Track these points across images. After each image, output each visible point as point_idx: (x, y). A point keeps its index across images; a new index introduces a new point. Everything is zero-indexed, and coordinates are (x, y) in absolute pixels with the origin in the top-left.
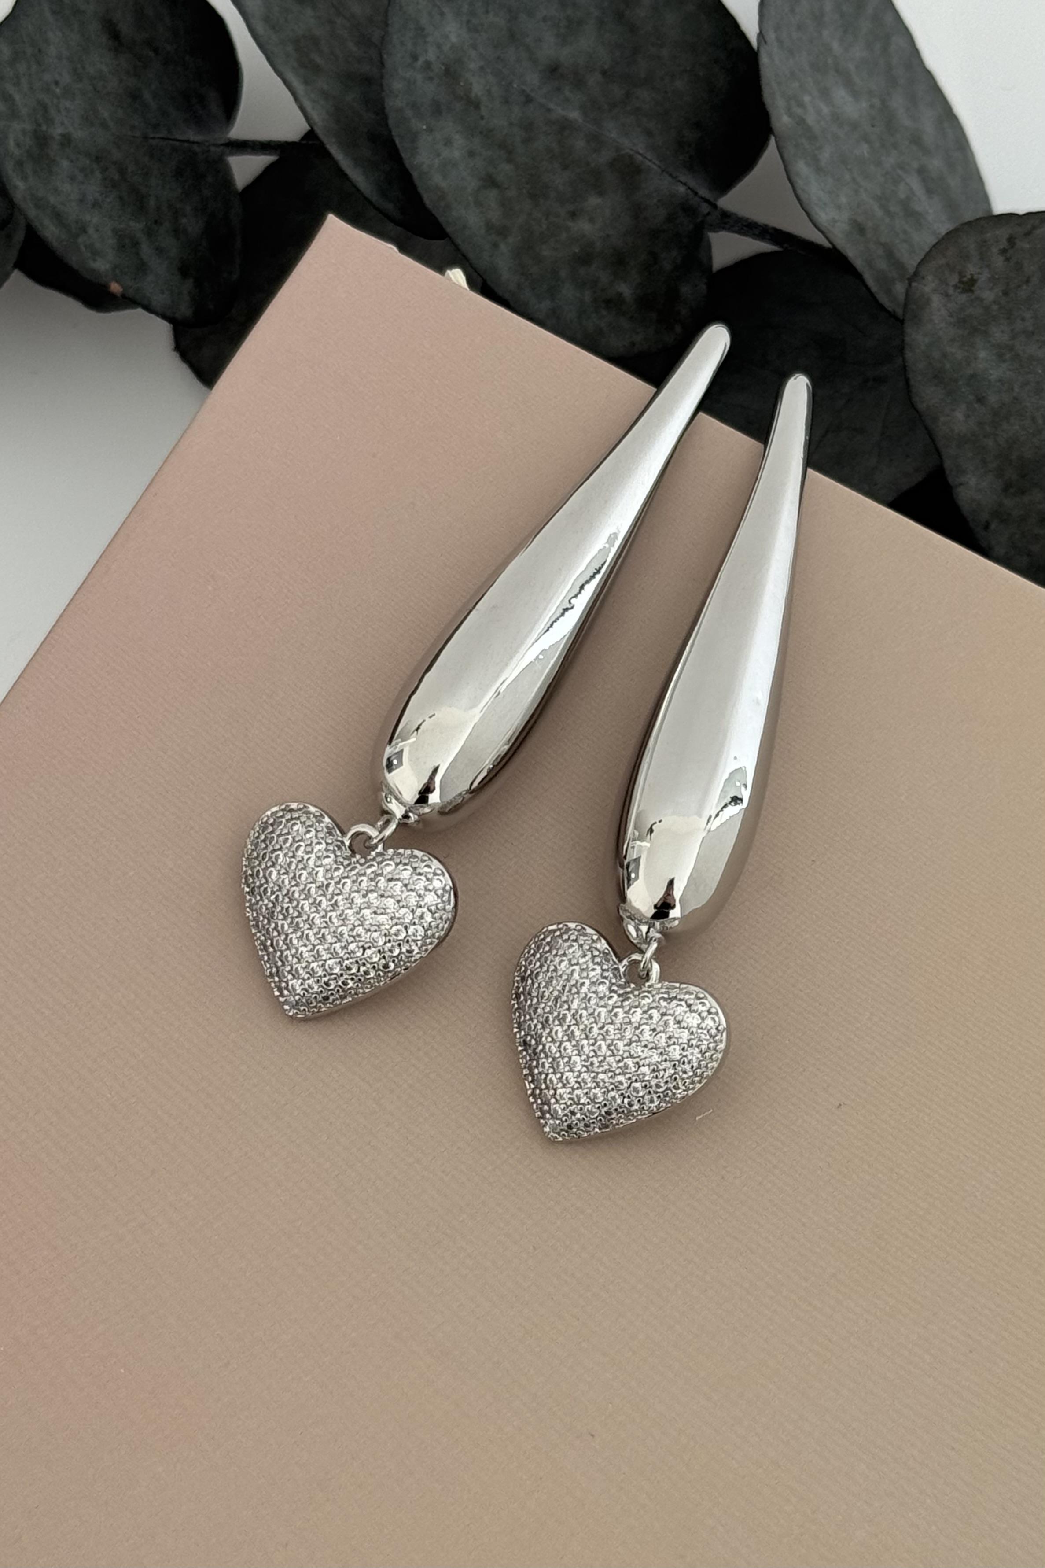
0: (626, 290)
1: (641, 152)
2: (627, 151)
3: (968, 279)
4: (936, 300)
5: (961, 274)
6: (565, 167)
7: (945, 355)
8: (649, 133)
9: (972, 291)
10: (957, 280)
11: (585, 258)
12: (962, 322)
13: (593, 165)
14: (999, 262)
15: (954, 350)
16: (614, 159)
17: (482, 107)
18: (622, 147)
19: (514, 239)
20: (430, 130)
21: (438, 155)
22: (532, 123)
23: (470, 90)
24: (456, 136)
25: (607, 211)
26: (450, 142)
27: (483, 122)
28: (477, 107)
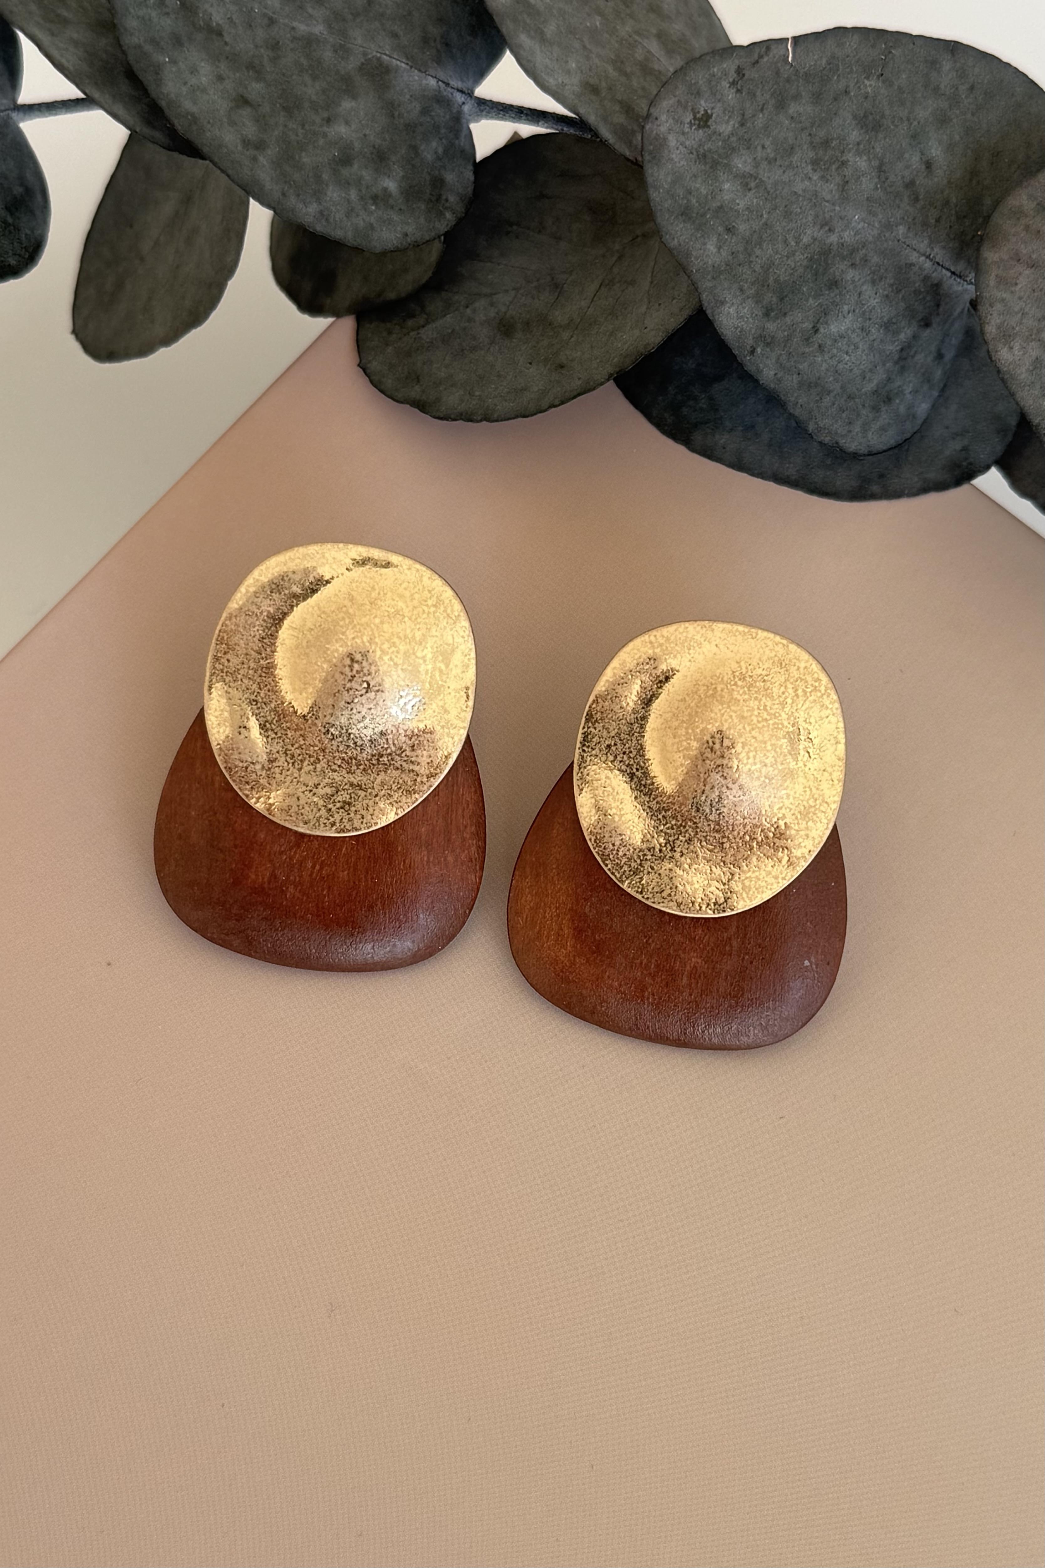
0: (391, 185)
1: (387, 53)
2: (375, 53)
3: (703, 115)
4: (672, 141)
5: (694, 112)
6: (315, 78)
7: (690, 192)
8: (395, 35)
9: (708, 127)
10: (692, 117)
11: (344, 160)
12: (702, 157)
13: (343, 73)
14: (731, 95)
15: (698, 186)
16: (363, 64)
17: (225, 34)
18: (369, 51)
19: (272, 151)
20: (173, 62)
21: (185, 84)
22: (278, 42)
23: (211, 19)
24: (203, 64)
25: (362, 113)
26: (197, 71)
27: (227, 48)
28: (220, 34)
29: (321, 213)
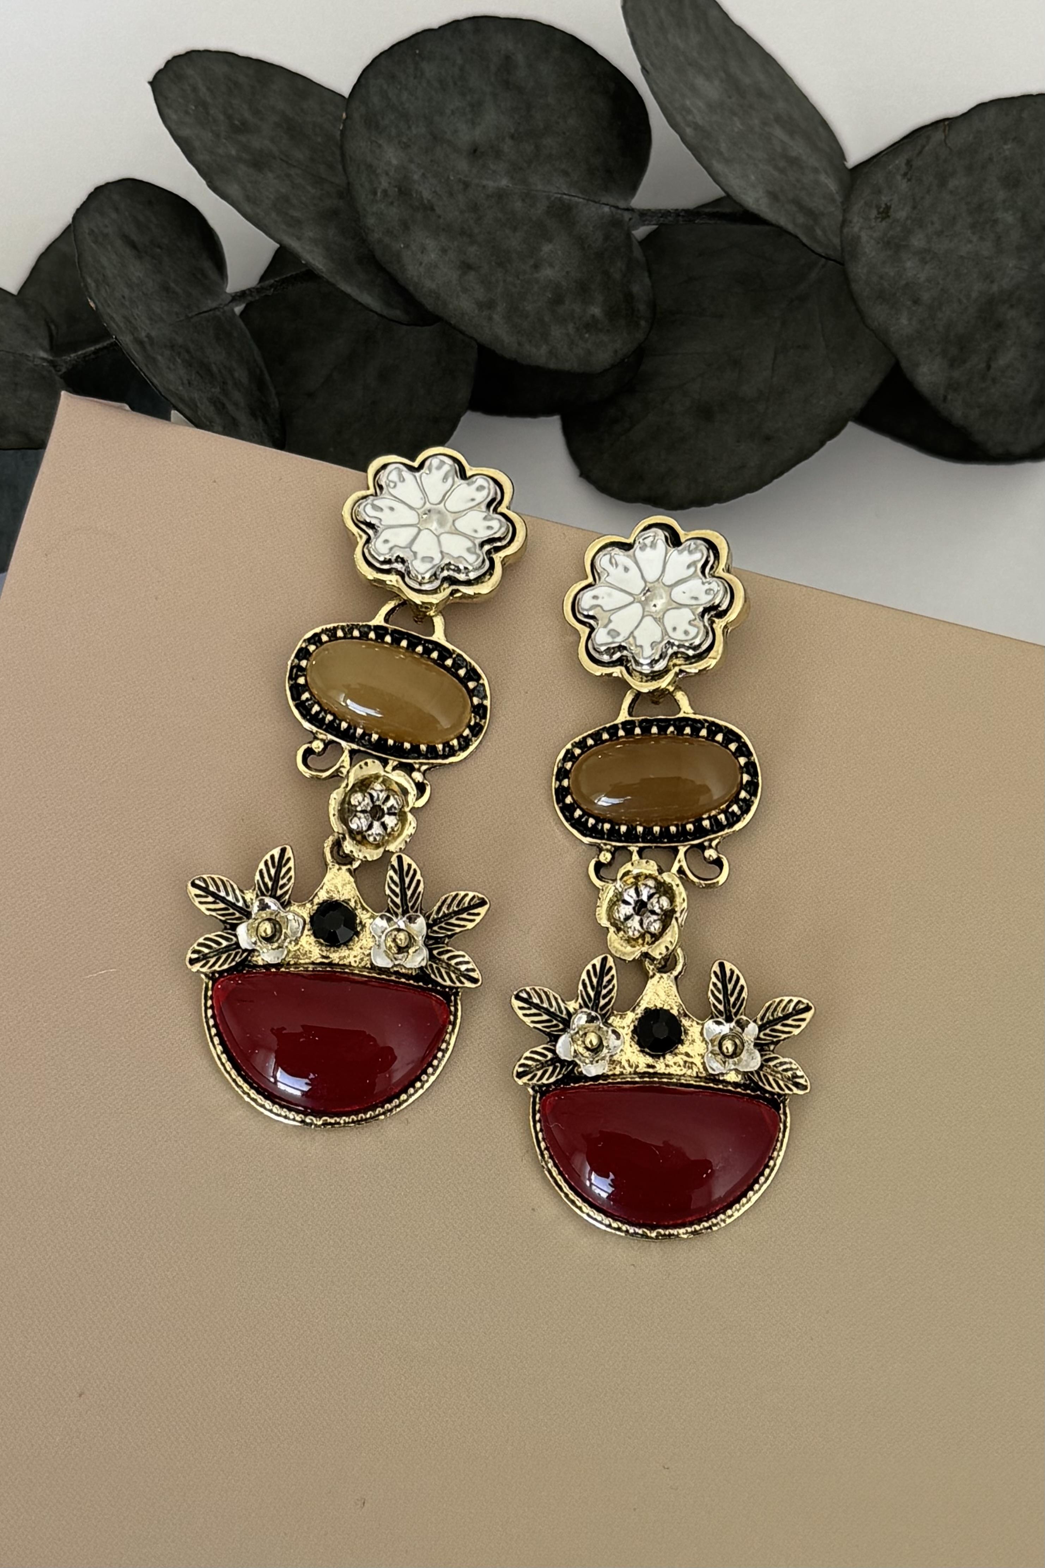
0: (596, 311)
1: (566, 192)
2: (556, 196)
3: (884, 208)
4: (865, 236)
5: (878, 207)
6: (515, 229)
8: (566, 173)
10: (876, 213)
11: (558, 300)
13: (535, 219)
14: (904, 185)
16: (548, 207)
17: (436, 208)
18: (551, 194)
19: (501, 307)
20: (407, 246)
21: (421, 264)
22: (476, 204)
23: (422, 197)
24: (428, 241)
25: (560, 252)
26: (425, 248)
27: (441, 221)
28: (432, 209)
29: (550, 352)
